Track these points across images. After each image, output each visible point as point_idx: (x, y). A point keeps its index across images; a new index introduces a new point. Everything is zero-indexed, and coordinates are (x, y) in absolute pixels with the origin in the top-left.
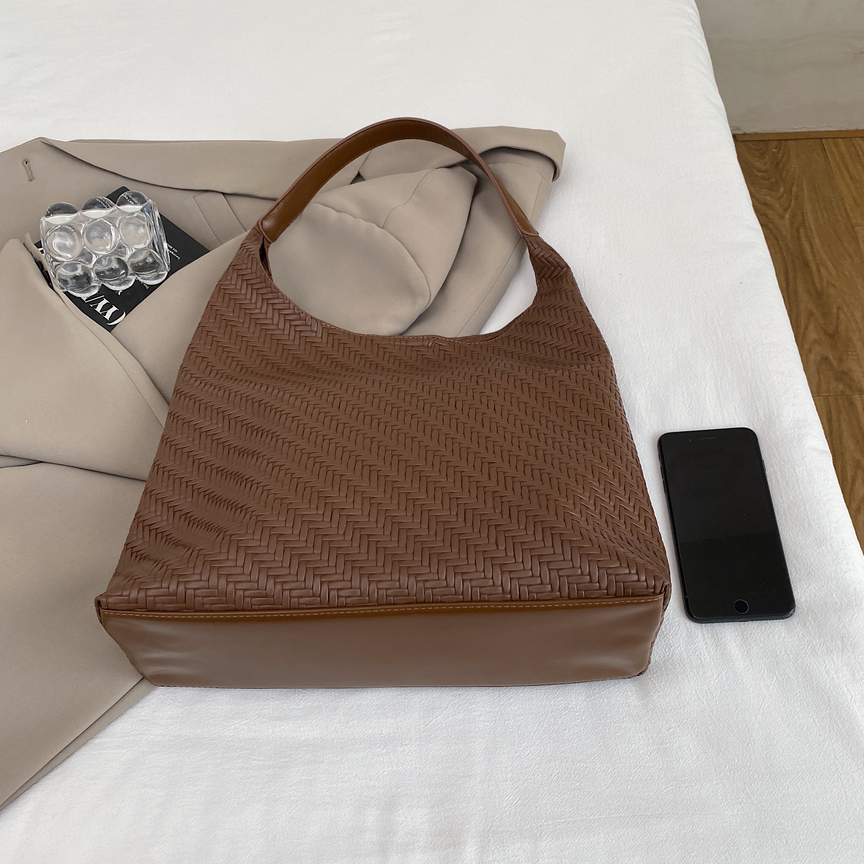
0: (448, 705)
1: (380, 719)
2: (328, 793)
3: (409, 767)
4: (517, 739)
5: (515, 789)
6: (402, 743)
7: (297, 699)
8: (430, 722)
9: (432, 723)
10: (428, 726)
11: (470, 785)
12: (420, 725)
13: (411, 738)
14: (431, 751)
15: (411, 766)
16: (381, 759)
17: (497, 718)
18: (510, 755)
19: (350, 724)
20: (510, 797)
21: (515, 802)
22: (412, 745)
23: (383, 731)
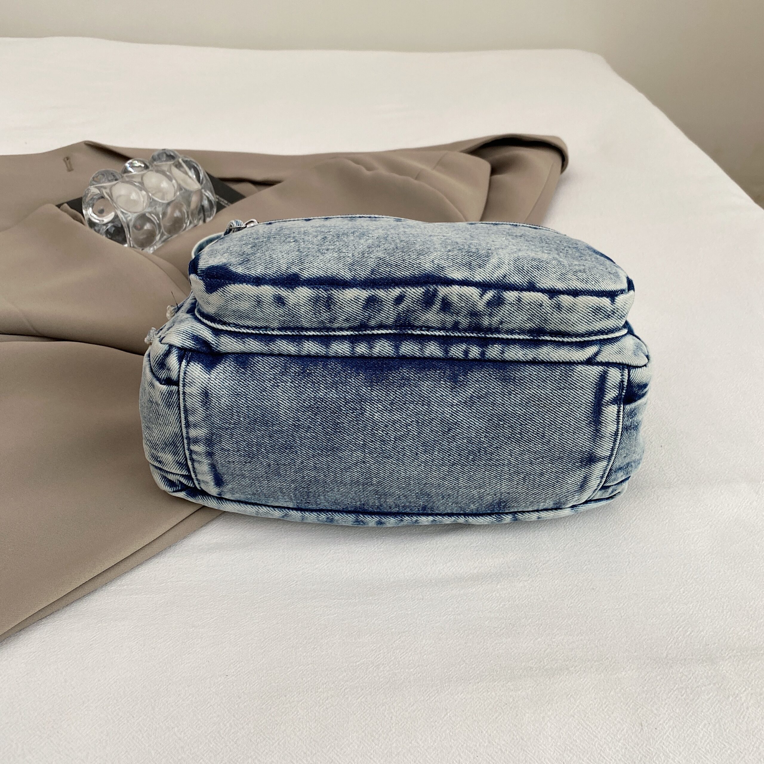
0: (565, 547)
1: (485, 559)
2: (437, 624)
3: (535, 601)
4: (663, 578)
5: (682, 622)
6: (519, 579)
7: (376, 543)
8: (548, 561)
9: (550, 562)
10: (547, 565)
11: (621, 617)
12: (536, 563)
13: (529, 575)
14: (559, 586)
15: (537, 599)
16: (498, 595)
17: (631, 559)
18: (661, 591)
19: (448, 564)
20: (678, 629)
21: (689, 632)
22: (533, 581)
23: (492, 570)
